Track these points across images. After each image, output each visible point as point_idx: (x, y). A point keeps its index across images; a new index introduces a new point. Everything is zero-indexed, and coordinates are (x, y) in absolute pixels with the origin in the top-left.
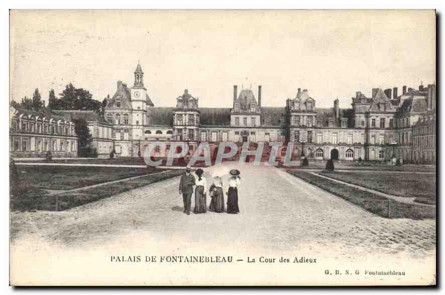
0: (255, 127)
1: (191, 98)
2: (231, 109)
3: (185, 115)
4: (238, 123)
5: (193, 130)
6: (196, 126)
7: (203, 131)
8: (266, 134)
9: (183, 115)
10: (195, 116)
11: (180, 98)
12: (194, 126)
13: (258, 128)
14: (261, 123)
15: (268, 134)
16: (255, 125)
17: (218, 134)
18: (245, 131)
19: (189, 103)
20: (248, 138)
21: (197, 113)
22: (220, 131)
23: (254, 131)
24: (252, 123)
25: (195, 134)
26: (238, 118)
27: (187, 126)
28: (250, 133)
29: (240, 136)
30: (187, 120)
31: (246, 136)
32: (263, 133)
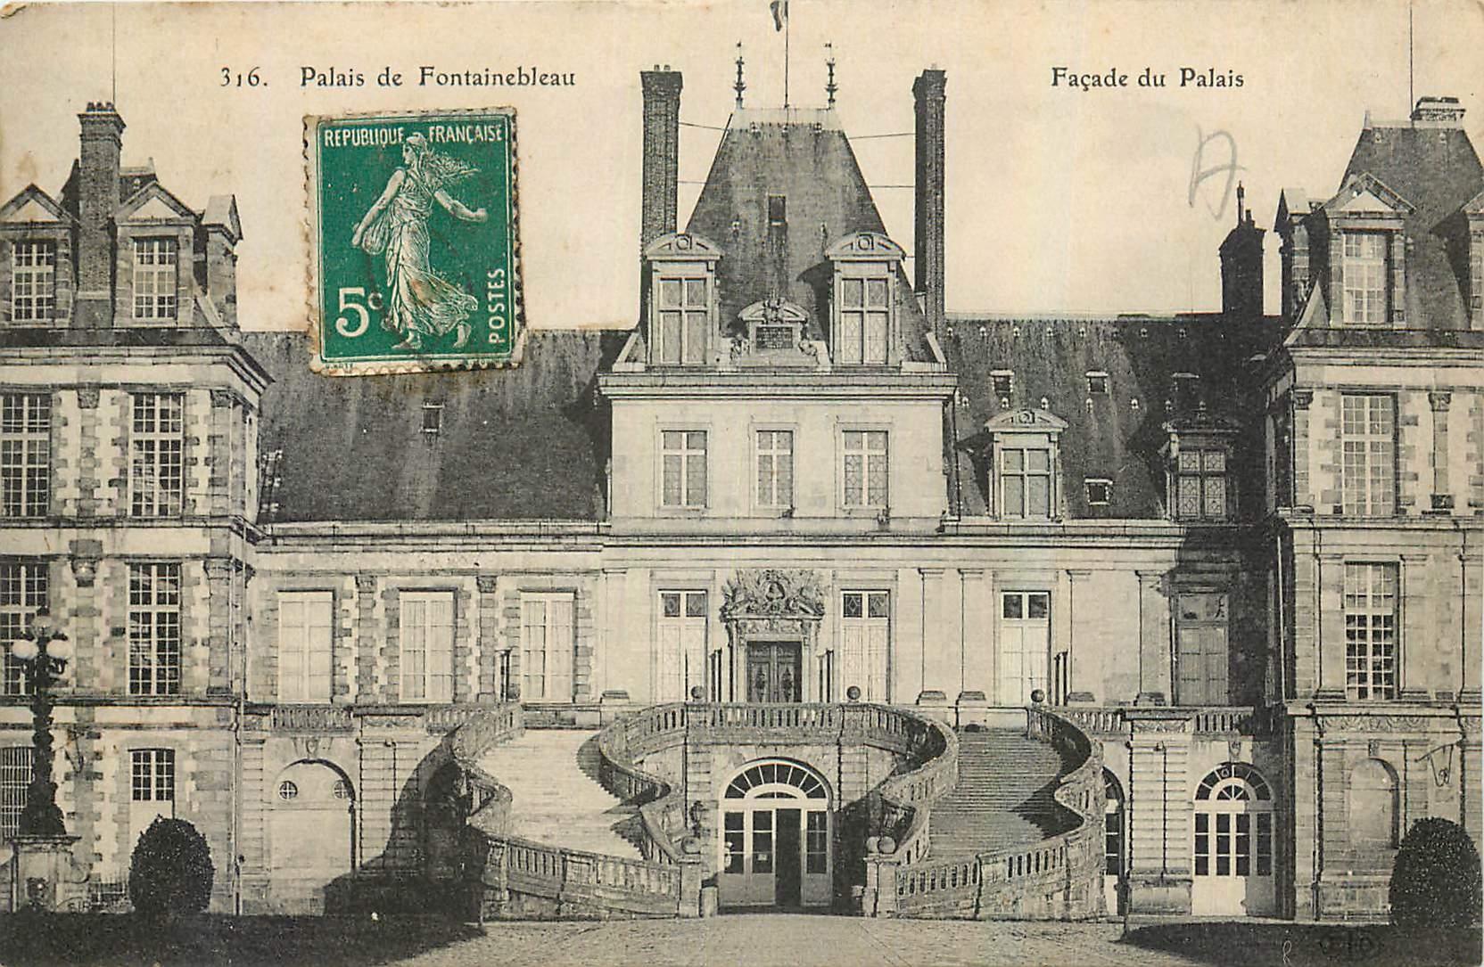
0: (883, 531)
1: (155, 208)
2: (613, 341)
3: (89, 392)
4: (700, 495)
5: (171, 567)
6: (208, 523)
7: (293, 583)
8: (1011, 607)
9: (69, 398)
10: (199, 405)
11: (36, 212)
12: (185, 519)
13: (917, 541)
14: (954, 494)
15: (1039, 605)
16: (885, 519)
17: (472, 612)
18: (775, 581)
19: (130, 258)
20: (811, 661)
21: (222, 374)
22: (488, 584)
23: (880, 577)
24: (852, 492)
25: (199, 618)
26: (698, 436)
27: (109, 523)
28: (833, 605)
29: (720, 639)
30: (107, 454)
31: (786, 631)
32: (984, 600)
